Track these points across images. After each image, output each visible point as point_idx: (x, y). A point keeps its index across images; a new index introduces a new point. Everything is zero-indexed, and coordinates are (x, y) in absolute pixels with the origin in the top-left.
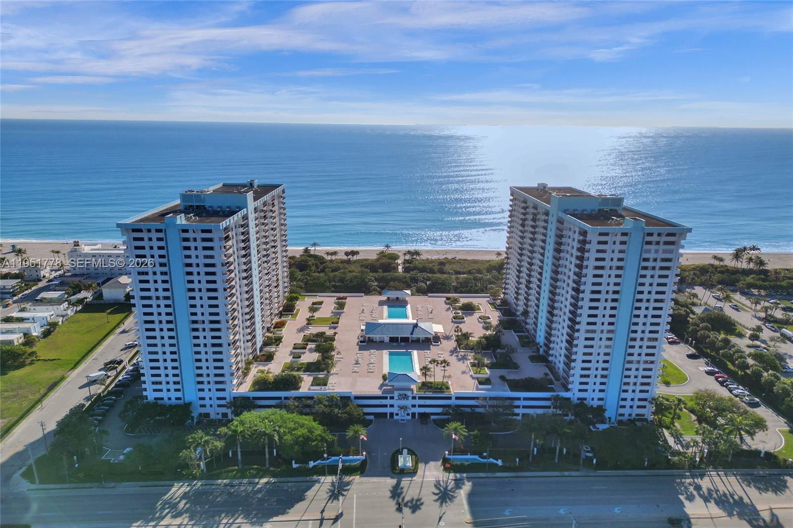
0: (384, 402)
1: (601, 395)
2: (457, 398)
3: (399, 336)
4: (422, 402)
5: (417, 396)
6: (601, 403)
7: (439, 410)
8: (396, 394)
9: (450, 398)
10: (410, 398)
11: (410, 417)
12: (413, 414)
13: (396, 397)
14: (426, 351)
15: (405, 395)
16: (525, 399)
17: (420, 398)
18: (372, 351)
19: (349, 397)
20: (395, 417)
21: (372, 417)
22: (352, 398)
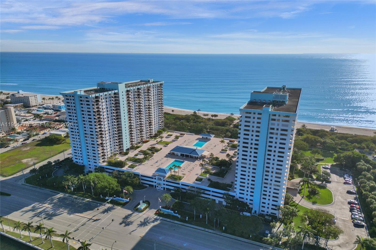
0: (152, 180)
1: (251, 198)
2: (182, 185)
4: (167, 183)
5: (165, 180)
6: (251, 202)
8: (157, 177)
9: (179, 184)
10: (162, 180)
11: (162, 189)
12: (164, 188)
13: (157, 179)
14: (191, 162)
15: (160, 179)
16: (213, 192)
17: (167, 181)
18: (168, 158)
19: (139, 175)
20: (157, 188)
21: (148, 186)
22: (140, 176)
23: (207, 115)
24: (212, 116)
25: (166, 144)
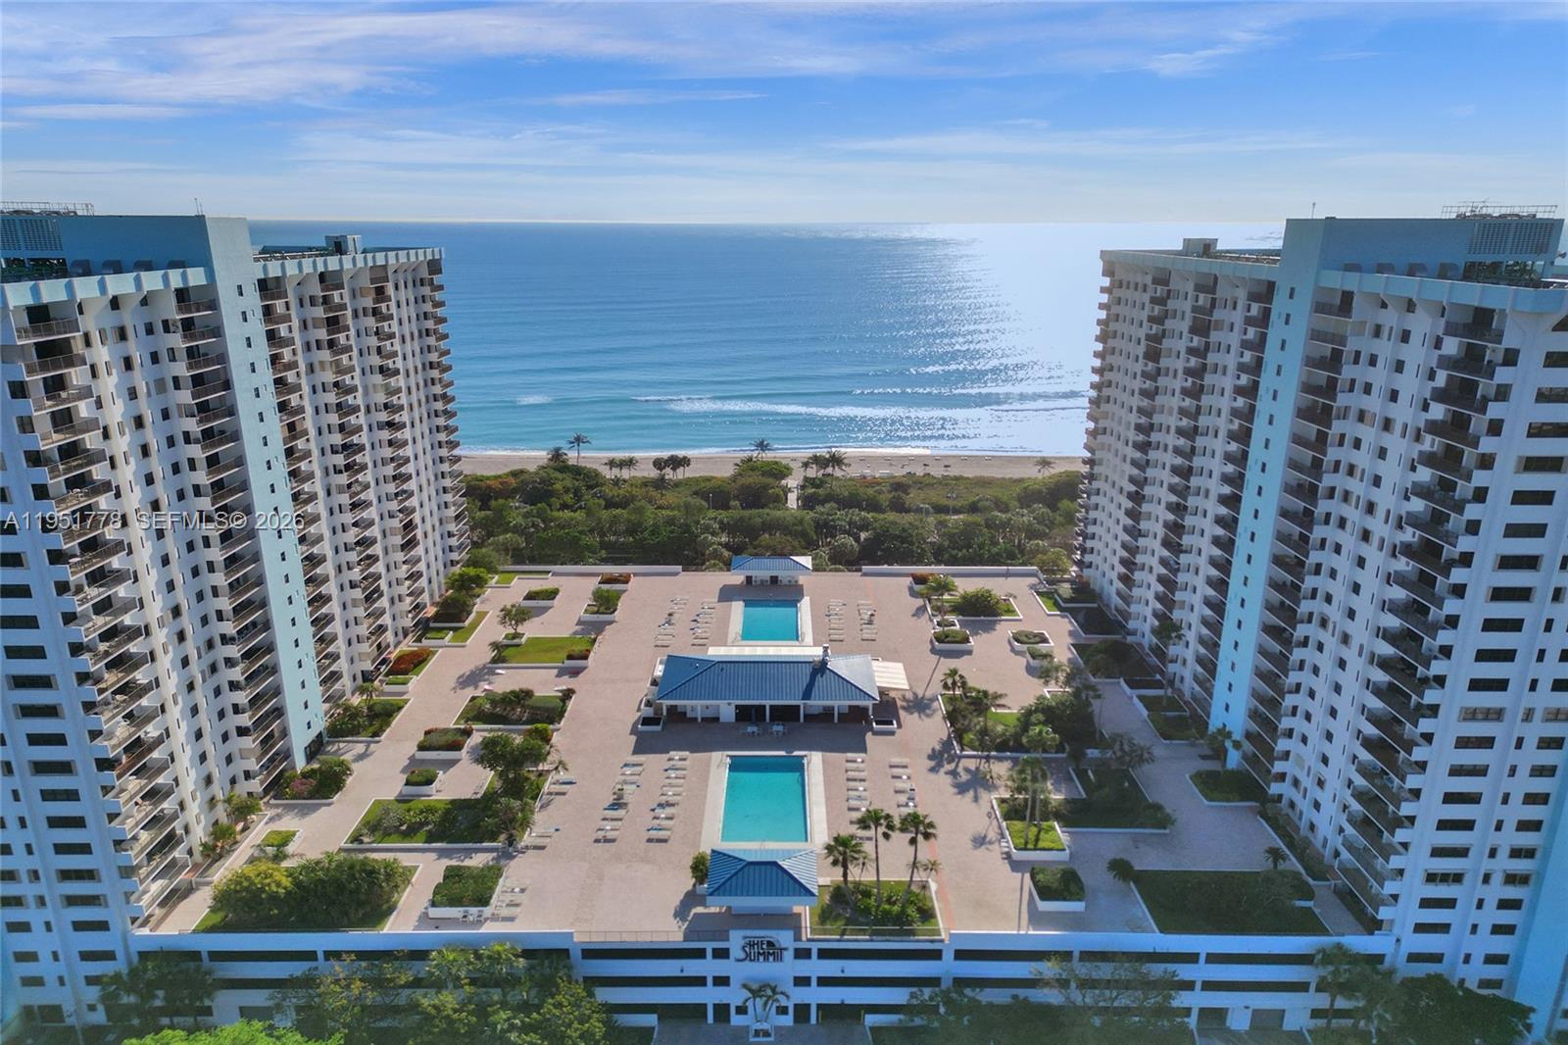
0: (692, 967)
1: (1501, 945)
2: (961, 955)
3: (768, 703)
4: (833, 968)
5: (815, 947)
6: (1495, 972)
7: (898, 996)
8: (736, 941)
9: (936, 955)
10: (789, 955)
11: (788, 1020)
12: (802, 1011)
13: (736, 952)
14: (850, 755)
15: (770, 944)
16: (1214, 958)
17: (824, 954)
18: (676, 755)
19: (564, 953)
20: (736, 1020)
21: (651, 1020)
22: (576, 954)
23: (629, 463)
24: (659, 464)
25: (570, 657)
